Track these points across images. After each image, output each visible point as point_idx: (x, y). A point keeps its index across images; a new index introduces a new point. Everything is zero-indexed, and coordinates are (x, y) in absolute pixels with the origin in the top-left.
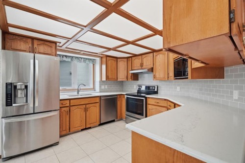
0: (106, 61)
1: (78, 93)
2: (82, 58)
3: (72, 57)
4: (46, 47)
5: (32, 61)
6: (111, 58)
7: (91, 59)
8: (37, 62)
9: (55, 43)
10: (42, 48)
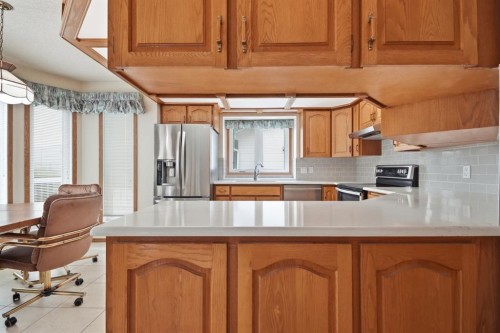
0: (305, 119)
1: (255, 179)
2: (268, 121)
3: (253, 121)
4: (201, 113)
5: (179, 133)
6: (315, 113)
7: (284, 120)
8: (184, 133)
9: (212, 105)
10: (196, 116)
